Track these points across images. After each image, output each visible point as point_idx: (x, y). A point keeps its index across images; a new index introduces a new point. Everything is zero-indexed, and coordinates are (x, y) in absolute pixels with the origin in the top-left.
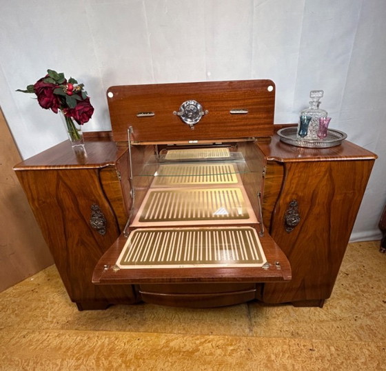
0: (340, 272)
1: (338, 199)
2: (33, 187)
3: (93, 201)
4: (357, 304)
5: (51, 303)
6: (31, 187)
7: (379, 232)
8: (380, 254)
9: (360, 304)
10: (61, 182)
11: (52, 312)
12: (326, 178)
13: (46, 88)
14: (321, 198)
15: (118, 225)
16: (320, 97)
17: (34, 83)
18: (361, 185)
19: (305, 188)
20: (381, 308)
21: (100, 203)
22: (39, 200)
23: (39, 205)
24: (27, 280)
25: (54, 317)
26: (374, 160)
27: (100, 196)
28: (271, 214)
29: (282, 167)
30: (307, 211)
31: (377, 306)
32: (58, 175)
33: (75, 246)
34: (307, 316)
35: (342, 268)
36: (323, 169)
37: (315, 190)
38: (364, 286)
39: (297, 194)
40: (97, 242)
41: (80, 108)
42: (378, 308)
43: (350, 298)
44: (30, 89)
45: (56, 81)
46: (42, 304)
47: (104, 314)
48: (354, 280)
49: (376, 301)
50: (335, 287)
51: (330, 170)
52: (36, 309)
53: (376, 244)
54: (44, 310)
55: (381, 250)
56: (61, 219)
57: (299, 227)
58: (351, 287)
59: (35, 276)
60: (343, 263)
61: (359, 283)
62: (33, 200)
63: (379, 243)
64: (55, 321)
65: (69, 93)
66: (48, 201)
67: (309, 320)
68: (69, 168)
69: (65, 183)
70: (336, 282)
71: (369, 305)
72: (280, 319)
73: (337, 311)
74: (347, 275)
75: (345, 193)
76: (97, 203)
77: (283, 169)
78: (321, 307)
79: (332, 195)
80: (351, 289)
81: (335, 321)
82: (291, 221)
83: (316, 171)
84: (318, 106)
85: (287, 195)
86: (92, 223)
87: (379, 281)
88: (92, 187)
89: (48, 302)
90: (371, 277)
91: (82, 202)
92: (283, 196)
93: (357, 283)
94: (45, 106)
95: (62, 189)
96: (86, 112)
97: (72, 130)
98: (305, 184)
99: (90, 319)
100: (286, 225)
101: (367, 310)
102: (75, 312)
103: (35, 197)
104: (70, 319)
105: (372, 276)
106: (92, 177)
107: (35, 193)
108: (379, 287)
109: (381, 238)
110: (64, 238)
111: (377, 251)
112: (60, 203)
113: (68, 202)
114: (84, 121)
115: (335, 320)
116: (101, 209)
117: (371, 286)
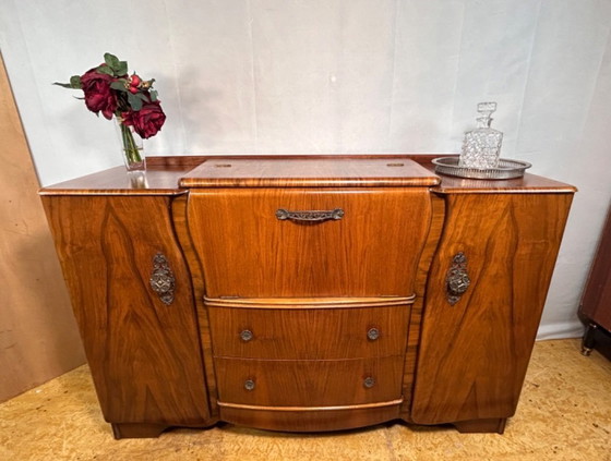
0: (525, 382)
1: (523, 252)
2: (67, 223)
3: (157, 248)
4: (555, 429)
5: (68, 428)
6: (64, 224)
7: (579, 324)
8: (583, 358)
9: (559, 429)
10: (110, 215)
11: (70, 442)
12: (506, 219)
13: (99, 80)
14: (500, 251)
15: (193, 288)
16: (492, 111)
17: (81, 73)
18: (555, 231)
19: (475, 234)
20: (593, 435)
21: (169, 252)
22: (72, 244)
23: (73, 252)
24: (30, 392)
25: (72, 450)
26: (572, 194)
27: (168, 240)
28: (425, 276)
29: (443, 202)
30: (479, 270)
31: (585, 432)
32: (108, 205)
33: (121, 322)
34: (480, 445)
35: (528, 378)
36: (502, 205)
37: (490, 238)
38: (564, 402)
39: (464, 243)
40: (156, 316)
41: (146, 113)
42: (587, 435)
43: (544, 421)
44: (76, 82)
45: (116, 71)
46: (53, 430)
47: (157, 444)
48: (548, 394)
49: (582, 424)
50: (520, 404)
51: (511, 207)
52: (41, 438)
53: (576, 344)
54: (56, 439)
55: (584, 351)
56: (105, 276)
57: (467, 295)
58: (544, 403)
59: (44, 386)
60: (529, 369)
61: (555, 397)
62: (64, 244)
63: (580, 342)
64: (74, 455)
65: (133, 89)
66: (87, 246)
67: (484, 453)
68: (126, 194)
69: (117, 218)
70: (521, 397)
71: (573, 430)
72: (440, 451)
73: (526, 439)
74: (537, 386)
75: (534, 244)
76: (164, 251)
77: (444, 206)
78: (501, 433)
79: (515, 246)
80: (543, 407)
81: (524, 454)
82: (456, 285)
83: (491, 208)
84: (489, 124)
85: (450, 244)
86: (153, 282)
87: (585, 395)
88: (158, 225)
89: (63, 426)
90: (572, 390)
91: (141, 249)
92: (444, 246)
93: (552, 398)
94: (94, 109)
95: (111, 228)
96: (154, 121)
97: (129, 146)
98: (477, 227)
99: (132, 452)
100: (449, 291)
101: (571, 437)
102: (108, 441)
103: (68, 240)
104: (99, 453)
105: (573, 388)
106: (160, 209)
107: (67, 232)
108: (585, 405)
109: (582, 335)
110: (105, 309)
111: (578, 353)
112: (105, 250)
113: (118, 249)
114: (150, 133)
115: (523, 451)
116: (168, 262)
117: (574, 403)
